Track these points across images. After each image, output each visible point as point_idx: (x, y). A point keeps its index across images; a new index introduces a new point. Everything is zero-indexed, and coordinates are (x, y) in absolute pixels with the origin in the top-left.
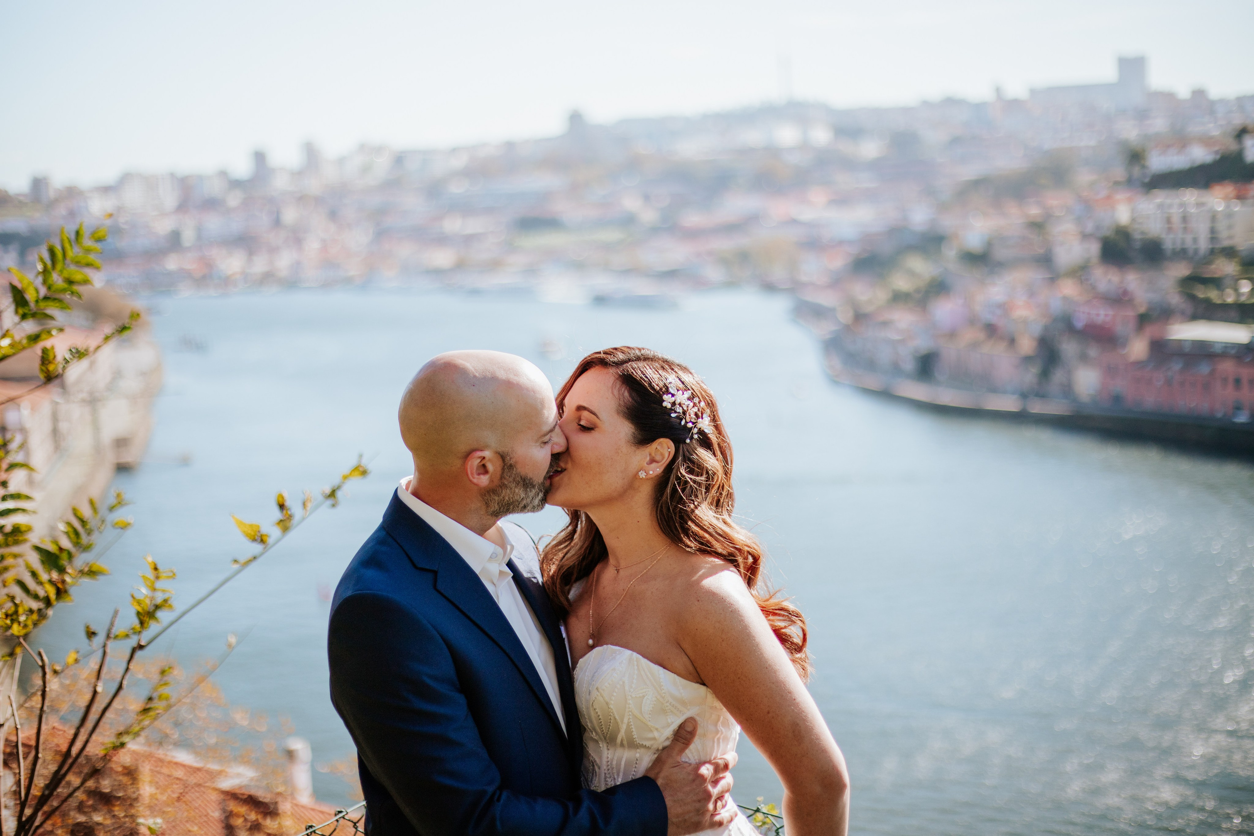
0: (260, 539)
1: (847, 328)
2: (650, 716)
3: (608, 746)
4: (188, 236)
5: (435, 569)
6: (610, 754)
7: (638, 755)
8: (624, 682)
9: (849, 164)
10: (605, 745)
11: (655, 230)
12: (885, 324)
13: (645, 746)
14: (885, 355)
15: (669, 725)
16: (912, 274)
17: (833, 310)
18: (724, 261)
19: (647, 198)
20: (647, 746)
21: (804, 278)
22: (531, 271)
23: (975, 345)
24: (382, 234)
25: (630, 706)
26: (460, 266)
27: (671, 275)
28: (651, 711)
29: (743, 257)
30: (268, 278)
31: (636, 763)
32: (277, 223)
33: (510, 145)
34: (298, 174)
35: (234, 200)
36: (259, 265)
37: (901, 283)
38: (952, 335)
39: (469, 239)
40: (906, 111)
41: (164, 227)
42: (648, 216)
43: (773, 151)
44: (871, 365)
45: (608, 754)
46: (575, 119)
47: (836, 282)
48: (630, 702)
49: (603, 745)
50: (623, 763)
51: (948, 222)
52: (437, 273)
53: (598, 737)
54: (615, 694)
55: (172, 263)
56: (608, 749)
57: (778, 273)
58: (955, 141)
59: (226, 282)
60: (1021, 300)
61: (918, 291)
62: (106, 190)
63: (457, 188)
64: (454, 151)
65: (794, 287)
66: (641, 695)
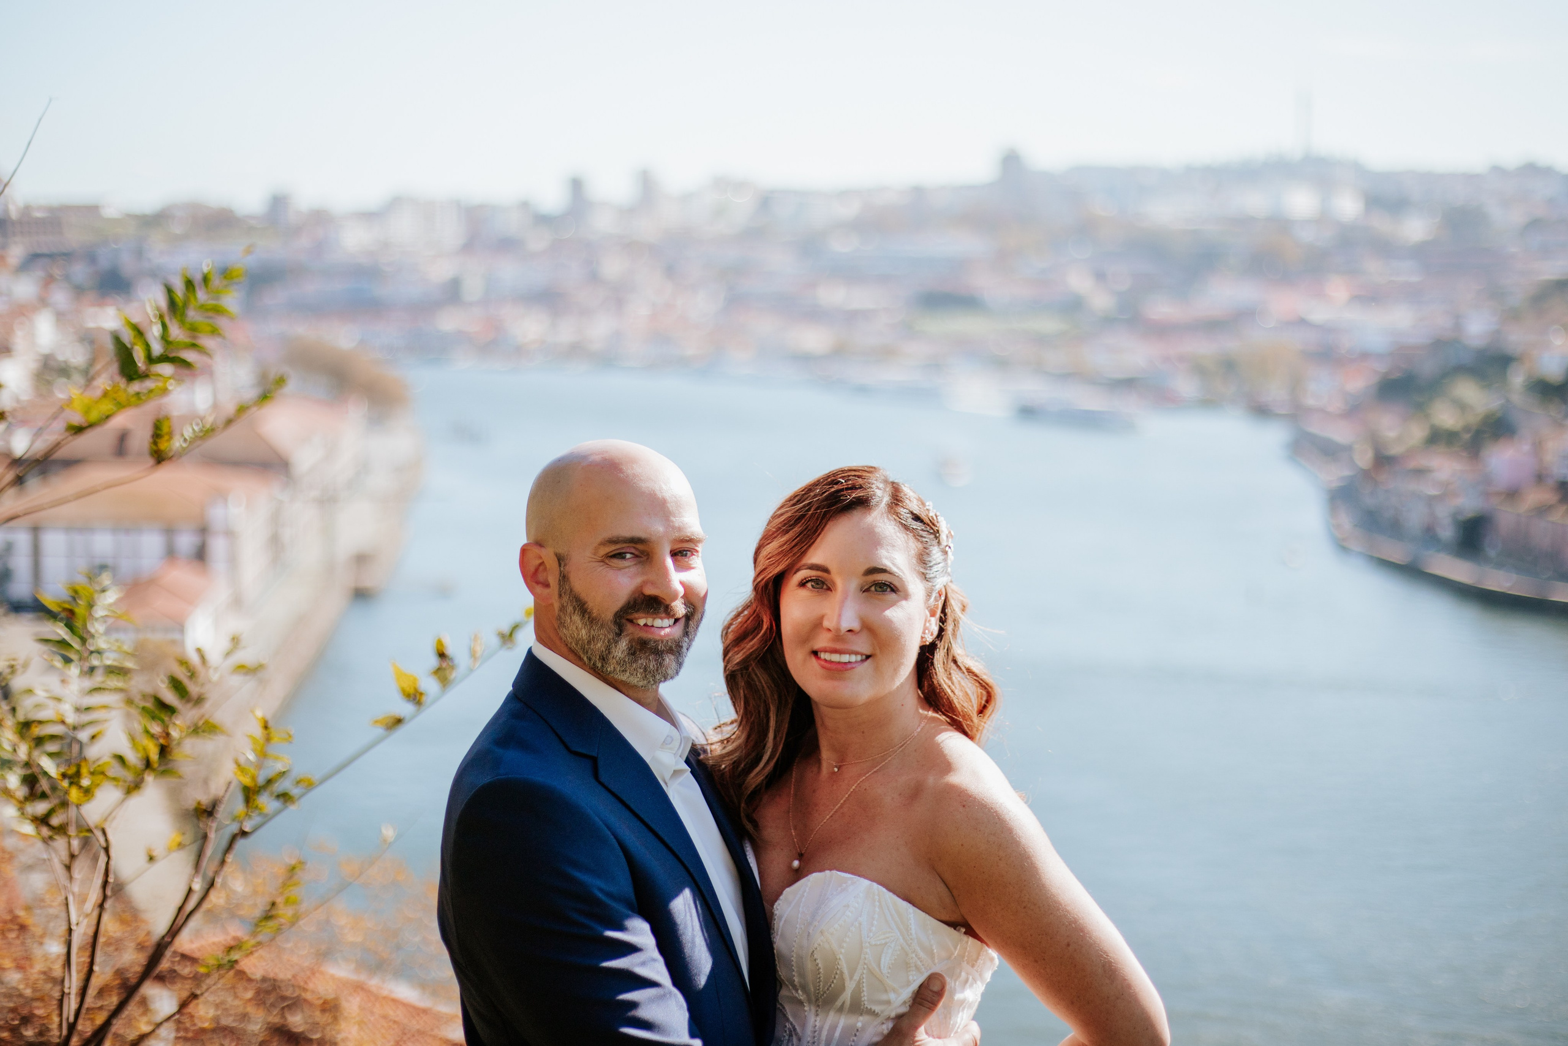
0: (415, 697)
1: (1366, 475)
2: (890, 971)
3: (817, 1011)
4: (473, 288)
5: (594, 754)
6: (818, 1021)
7: (859, 1025)
8: (860, 924)
9: (1385, 248)
10: (813, 1009)
11: (1108, 321)
12: (1420, 473)
13: (874, 1012)
14: (1415, 518)
15: (908, 984)
16: (1462, 407)
17: (1348, 449)
18: (1200, 370)
19: (1100, 276)
20: (876, 1011)
21: (1310, 402)
22: (935, 365)
23: (1542, 510)
24: (736, 301)
25: (867, 956)
26: (839, 352)
27: (1127, 384)
28: (892, 964)
29: (1229, 366)
30: (576, 351)
31: (855, 1035)
32: (594, 278)
33: (918, 192)
34: (628, 212)
35: (538, 241)
36: (566, 332)
37: (1446, 417)
38: (1513, 494)
39: (852, 317)
40: (1470, 178)
41: (441, 271)
42: (1101, 301)
43: (1281, 224)
44: (1394, 528)
45: (816, 1021)
46: (1011, 161)
47: (1353, 410)
48: (868, 950)
49: (809, 1010)
50: (837, 1034)
51: (1516, 338)
52: (804, 359)
53: (805, 996)
54: (848, 940)
55: (448, 322)
56: (817, 1015)
57: (1275, 392)
58: (1534, 224)
59: (520, 351)
61: (1466, 429)
62: (369, 216)
63: (842, 246)
64: (844, 195)
65: (1296, 414)
66: (883, 942)
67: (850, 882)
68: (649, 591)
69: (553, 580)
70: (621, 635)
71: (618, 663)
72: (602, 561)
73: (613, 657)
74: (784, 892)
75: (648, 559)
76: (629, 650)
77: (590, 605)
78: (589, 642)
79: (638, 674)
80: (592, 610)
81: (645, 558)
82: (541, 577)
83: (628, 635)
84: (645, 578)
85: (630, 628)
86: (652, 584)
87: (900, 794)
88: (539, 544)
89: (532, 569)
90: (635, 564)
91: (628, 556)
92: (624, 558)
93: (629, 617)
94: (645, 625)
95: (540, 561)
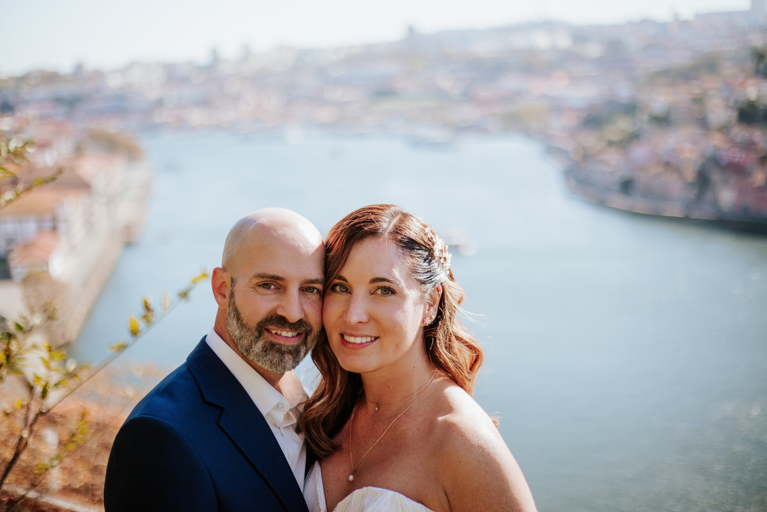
0: (135, 332)
1: (578, 163)
4: (169, 101)
5: (223, 404)
9: (582, 60)
11: (459, 100)
12: (601, 161)
16: (618, 129)
17: (567, 151)
21: (552, 132)
22: (382, 125)
23: (658, 175)
24: (291, 100)
26: (337, 121)
27: (468, 129)
29: (514, 118)
33: (370, 47)
34: (238, 64)
35: (198, 79)
36: (215, 119)
37: (611, 135)
38: (644, 168)
39: (344, 105)
40: (617, 27)
42: (455, 92)
43: (533, 52)
46: (411, 30)
47: (572, 134)
51: (643, 97)
52: (323, 125)
55: (158, 118)
58: (648, 47)
59: (194, 129)
60: (688, 146)
61: (622, 140)
63: (336, 73)
64: (336, 50)
65: (545, 138)
67: (380, 494)
68: (280, 313)
69: (227, 294)
70: (259, 338)
71: (256, 355)
72: (254, 288)
73: (253, 351)
74: (338, 505)
75: (284, 291)
76: (263, 348)
77: (242, 316)
78: (240, 339)
79: (266, 364)
80: (243, 319)
81: (283, 290)
82: (223, 290)
83: (263, 339)
84: (279, 303)
85: (266, 334)
86: (283, 308)
87: (418, 429)
88: (224, 269)
89: (218, 285)
90: (275, 293)
91: (273, 287)
92: (269, 288)
93: (266, 327)
94: (276, 333)
95: (223, 280)
